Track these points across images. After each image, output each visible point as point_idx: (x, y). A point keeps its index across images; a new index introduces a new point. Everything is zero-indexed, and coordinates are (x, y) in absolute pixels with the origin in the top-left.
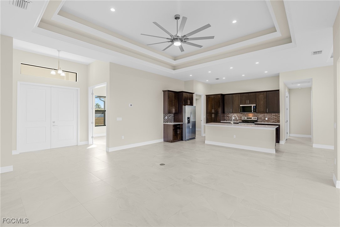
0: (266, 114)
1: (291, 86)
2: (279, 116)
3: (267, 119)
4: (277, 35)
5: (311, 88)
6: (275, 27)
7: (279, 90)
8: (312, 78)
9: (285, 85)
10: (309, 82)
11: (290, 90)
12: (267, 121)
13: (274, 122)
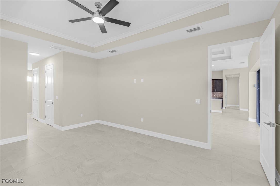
0: (214, 93)
1: (228, 76)
2: (222, 94)
3: (215, 95)
4: (225, 55)
5: (239, 77)
6: (224, 51)
7: (222, 79)
8: (240, 74)
9: (225, 76)
10: (238, 75)
11: (227, 78)
12: (215, 97)
13: (219, 97)
